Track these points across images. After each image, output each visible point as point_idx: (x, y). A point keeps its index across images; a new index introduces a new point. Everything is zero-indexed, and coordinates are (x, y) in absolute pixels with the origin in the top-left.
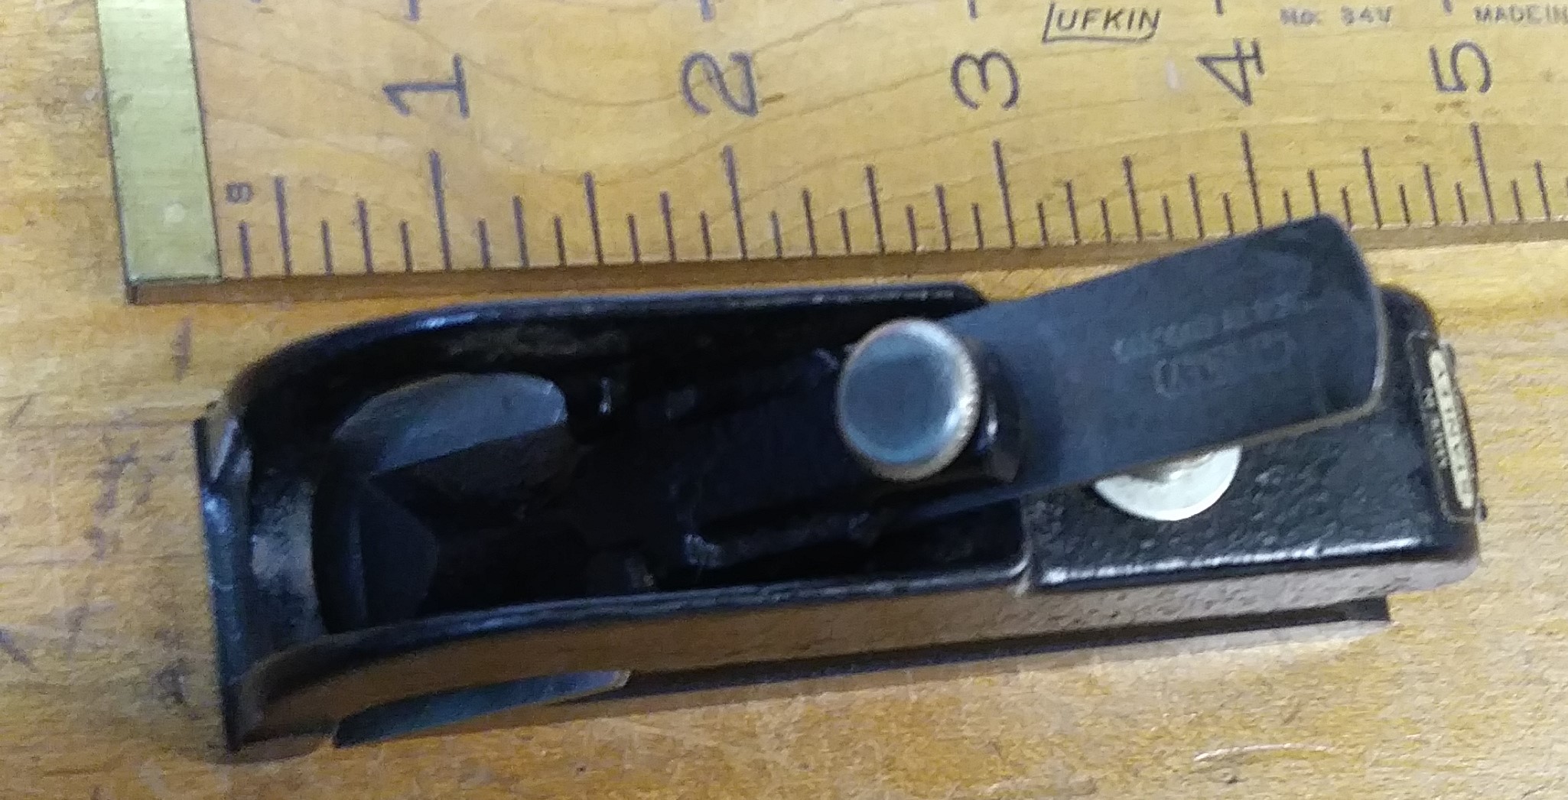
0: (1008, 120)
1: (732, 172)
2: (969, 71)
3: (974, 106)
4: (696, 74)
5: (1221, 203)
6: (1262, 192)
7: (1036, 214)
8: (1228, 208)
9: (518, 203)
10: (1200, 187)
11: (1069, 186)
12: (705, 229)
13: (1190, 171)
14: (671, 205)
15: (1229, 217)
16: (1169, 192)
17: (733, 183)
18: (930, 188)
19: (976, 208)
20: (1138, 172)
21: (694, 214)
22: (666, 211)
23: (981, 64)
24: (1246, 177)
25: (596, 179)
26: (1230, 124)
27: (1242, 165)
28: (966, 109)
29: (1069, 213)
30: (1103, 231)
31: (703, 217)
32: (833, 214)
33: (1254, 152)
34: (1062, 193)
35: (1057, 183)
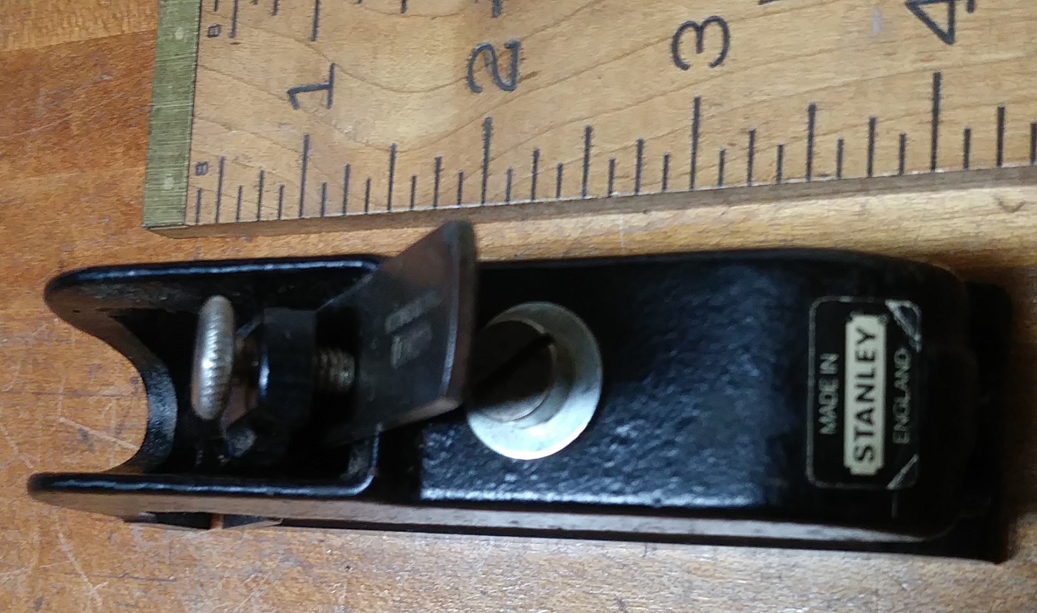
0: (713, 77)
1: (487, 138)
2: (689, 36)
3: (685, 67)
4: (479, 61)
5: (896, 144)
6: (942, 130)
7: (717, 161)
8: (902, 149)
9: (348, 169)
10: (878, 128)
11: (752, 134)
12: (460, 183)
13: (873, 114)
14: (442, 166)
15: (902, 157)
16: (847, 137)
17: (487, 147)
18: (633, 142)
19: (667, 158)
20: (820, 117)
21: (455, 172)
22: (438, 171)
23: (699, 30)
24: (929, 117)
25: (397, 149)
26: (926, 65)
27: (928, 105)
28: (679, 70)
29: (747, 159)
30: (775, 174)
31: (461, 175)
32: (553, 169)
33: (943, 92)
34: (745, 140)
35: (743, 131)
